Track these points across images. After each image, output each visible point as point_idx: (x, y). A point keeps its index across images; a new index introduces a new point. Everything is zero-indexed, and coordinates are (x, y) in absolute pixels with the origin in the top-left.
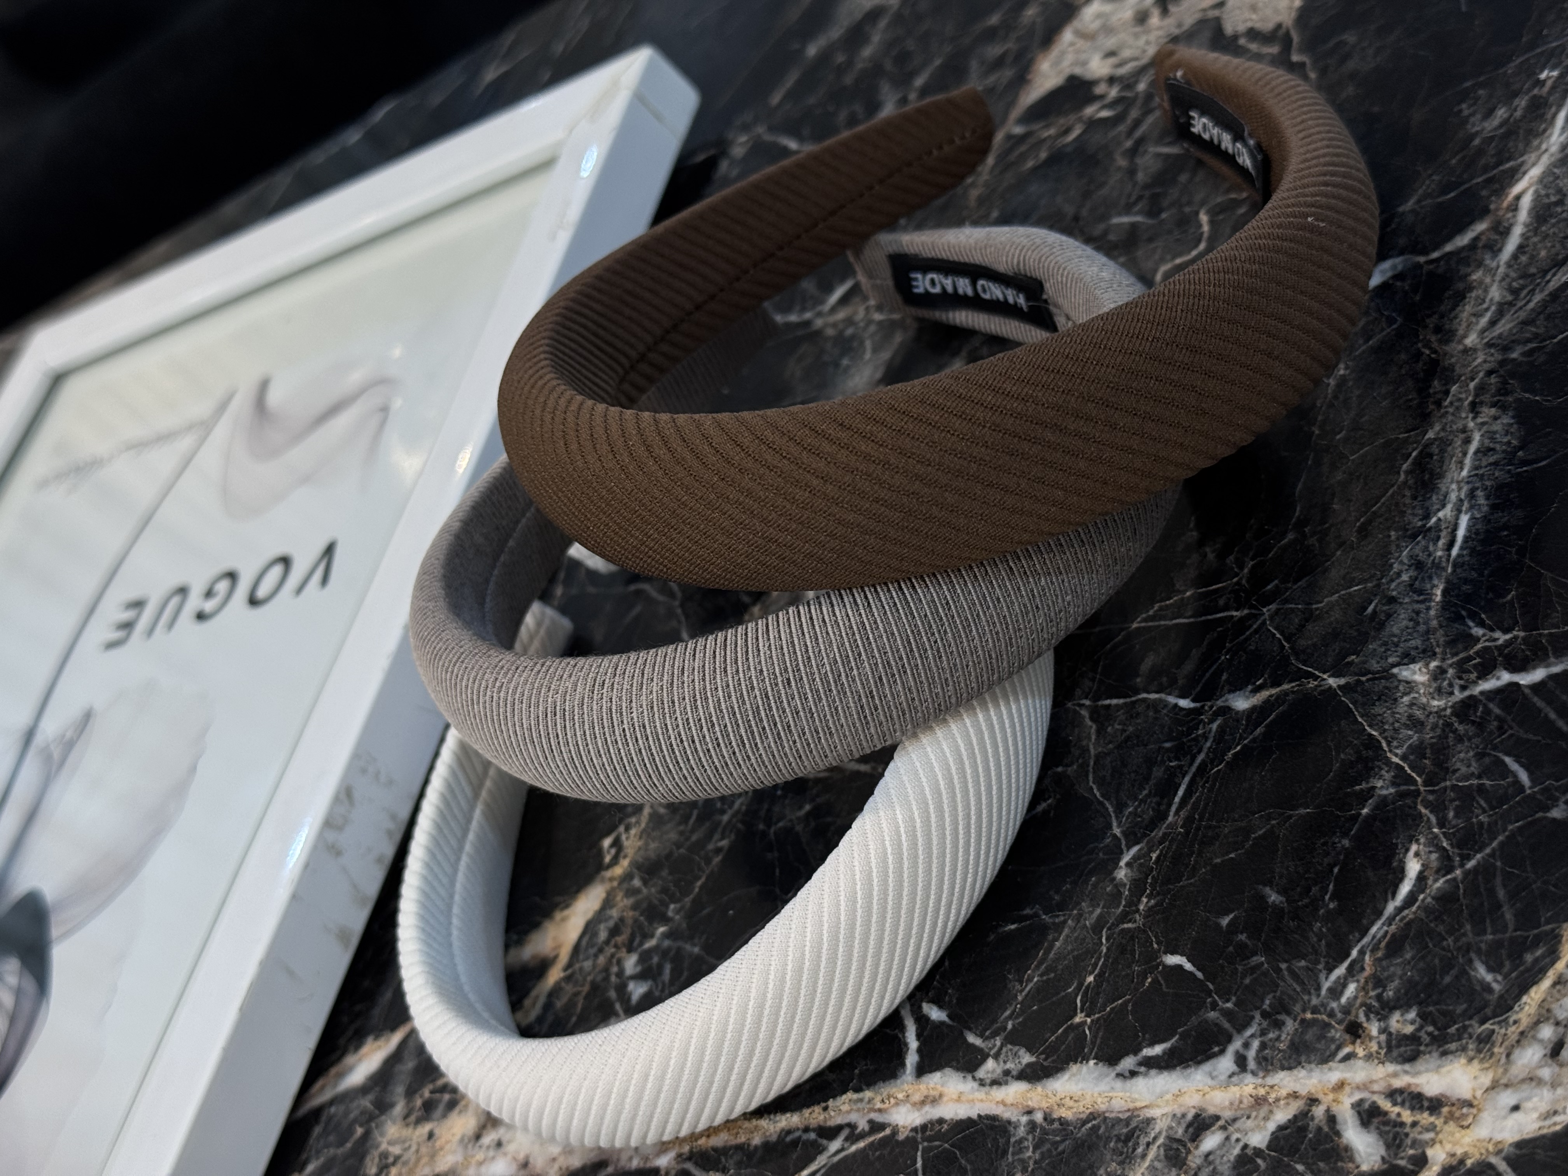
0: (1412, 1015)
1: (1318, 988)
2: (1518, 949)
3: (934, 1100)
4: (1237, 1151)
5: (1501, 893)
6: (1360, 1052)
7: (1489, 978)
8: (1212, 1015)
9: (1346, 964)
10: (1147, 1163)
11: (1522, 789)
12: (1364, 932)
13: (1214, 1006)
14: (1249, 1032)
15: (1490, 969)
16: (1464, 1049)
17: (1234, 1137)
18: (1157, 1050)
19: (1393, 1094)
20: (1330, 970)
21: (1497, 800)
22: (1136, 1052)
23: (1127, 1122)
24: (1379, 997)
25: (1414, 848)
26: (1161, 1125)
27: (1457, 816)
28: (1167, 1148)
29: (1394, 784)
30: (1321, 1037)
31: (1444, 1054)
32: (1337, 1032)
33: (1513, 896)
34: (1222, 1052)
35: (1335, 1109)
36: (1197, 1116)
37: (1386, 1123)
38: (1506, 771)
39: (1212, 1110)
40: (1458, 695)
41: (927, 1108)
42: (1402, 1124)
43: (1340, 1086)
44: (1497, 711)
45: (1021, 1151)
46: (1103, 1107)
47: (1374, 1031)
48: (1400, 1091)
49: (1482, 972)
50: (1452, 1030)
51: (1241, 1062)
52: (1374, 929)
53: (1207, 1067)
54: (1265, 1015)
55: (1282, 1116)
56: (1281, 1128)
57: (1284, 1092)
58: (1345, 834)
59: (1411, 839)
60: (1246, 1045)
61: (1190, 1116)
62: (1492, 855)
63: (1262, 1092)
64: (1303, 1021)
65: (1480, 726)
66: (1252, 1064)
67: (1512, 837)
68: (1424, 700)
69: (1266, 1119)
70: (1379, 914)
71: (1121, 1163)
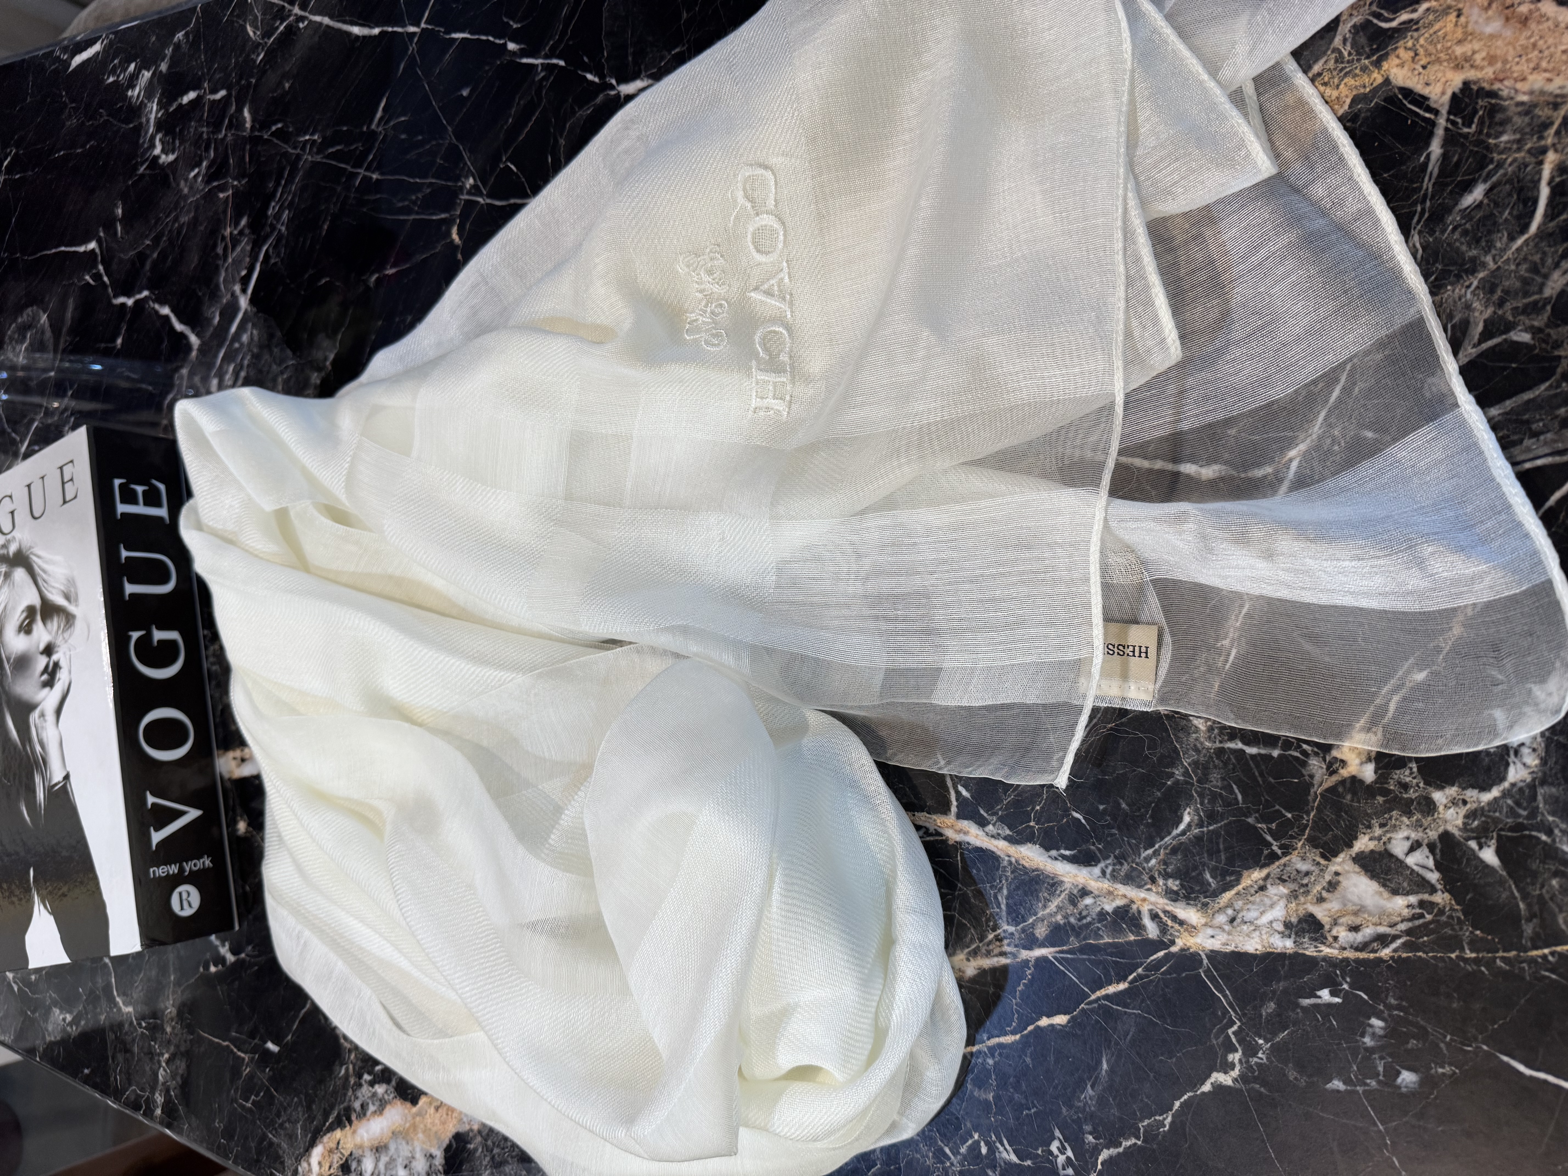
0: (1177, 882)
1: (1140, 855)
2: (1224, 873)
3: (966, 833)
4: (1099, 909)
5: (1221, 846)
6: (1154, 890)
7: (1211, 880)
8: (1092, 847)
9: (1153, 849)
10: (1060, 899)
11: (1237, 803)
12: (1162, 839)
13: (1094, 844)
14: (1108, 862)
15: (1212, 877)
16: (1196, 905)
17: (1098, 903)
18: (1067, 853)
19: (1165, 912)
20: (1146, 849)
21: (1227, 804)
22: (1058, 850)
23: (1053, 879)
24: (1165, 870)
25: (1188, 810)
26: (1067, 886)
27: (1209, 803)
28: (1070, 897)
29: (1183, 775)
30: (1139, 877)
31: (1188, 904)
32: (1146, 877)
33: (1226, 849)
34: (1096, 865)
35: (1141, 908)
36: (1083, 888)
37: (1161, 922)
38: (1232, 792)
39: (1089, 888)
40: (1218, 745)
41: (962, 835)
42: (1167, 925)
43: (1144, 900)
44: (1234, 761)
45: (1005, 871)
46: (1042, 868)
47: (1161, 883)
48: (1168, 912)
49: (1208, 876)
50: (1193, 896)
51: (1104, 873)
52: (1166, 839)
53: (1089, 869)
54: (1115, 857)
55: (1119, 902)
56: (1118, 907)
57: (1120, 893)
58: (1159, 790)
59: (1188, 805)
60: (1106, 867)
61: (1080, 886)
62: (1221, 827)
63: (1111, 889)
64: (1132, 867)
65: (1226, 764)
66: (1108, 876)
67: (1230, 823)
68: (1202, 740)
69: (1112, 901)
70: (1170, 833)
71: (1049, 894)
